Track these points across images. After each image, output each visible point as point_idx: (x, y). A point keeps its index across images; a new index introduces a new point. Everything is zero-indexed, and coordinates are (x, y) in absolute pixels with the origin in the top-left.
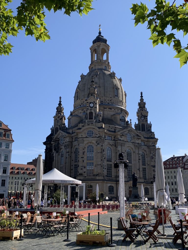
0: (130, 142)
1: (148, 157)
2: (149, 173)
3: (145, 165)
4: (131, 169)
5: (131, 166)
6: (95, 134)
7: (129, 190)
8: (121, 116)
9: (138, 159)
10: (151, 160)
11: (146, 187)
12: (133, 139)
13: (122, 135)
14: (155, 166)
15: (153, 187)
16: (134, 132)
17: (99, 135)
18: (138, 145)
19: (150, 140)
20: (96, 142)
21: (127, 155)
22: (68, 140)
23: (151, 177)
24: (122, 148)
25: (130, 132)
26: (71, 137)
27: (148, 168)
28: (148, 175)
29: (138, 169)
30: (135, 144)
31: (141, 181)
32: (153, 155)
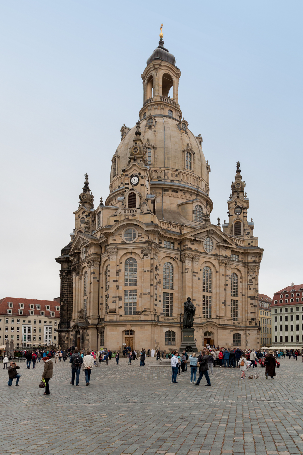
0: (211, 253)
1: (244, 282)
2: (244, 310)
3: (237, 296)
4: (210, 301)
5: (210, 297)
6: (139, 236)
7: (205, 339)
8: (195, 204)
9: (225, 285)
10: (249, 287)
11: (236, 333)
12: (216, 248)
13: (194, 240)
14: (255, 297)
15: (249, 334)
16: (219, 235)
17: (147, 239)
18: (225, 259)
19: (249, 252)
20: (142, 251)
21: (202, 278)
22: (92, 250)
23: (247, 315)
24: (194, 265)
25: (210, 235)
26: (98, 244)
27: (242, 300)
28: (242, 313)
29: (224, 301)
30: (219, 257)
31: (227, 322)
32: (252, 278)
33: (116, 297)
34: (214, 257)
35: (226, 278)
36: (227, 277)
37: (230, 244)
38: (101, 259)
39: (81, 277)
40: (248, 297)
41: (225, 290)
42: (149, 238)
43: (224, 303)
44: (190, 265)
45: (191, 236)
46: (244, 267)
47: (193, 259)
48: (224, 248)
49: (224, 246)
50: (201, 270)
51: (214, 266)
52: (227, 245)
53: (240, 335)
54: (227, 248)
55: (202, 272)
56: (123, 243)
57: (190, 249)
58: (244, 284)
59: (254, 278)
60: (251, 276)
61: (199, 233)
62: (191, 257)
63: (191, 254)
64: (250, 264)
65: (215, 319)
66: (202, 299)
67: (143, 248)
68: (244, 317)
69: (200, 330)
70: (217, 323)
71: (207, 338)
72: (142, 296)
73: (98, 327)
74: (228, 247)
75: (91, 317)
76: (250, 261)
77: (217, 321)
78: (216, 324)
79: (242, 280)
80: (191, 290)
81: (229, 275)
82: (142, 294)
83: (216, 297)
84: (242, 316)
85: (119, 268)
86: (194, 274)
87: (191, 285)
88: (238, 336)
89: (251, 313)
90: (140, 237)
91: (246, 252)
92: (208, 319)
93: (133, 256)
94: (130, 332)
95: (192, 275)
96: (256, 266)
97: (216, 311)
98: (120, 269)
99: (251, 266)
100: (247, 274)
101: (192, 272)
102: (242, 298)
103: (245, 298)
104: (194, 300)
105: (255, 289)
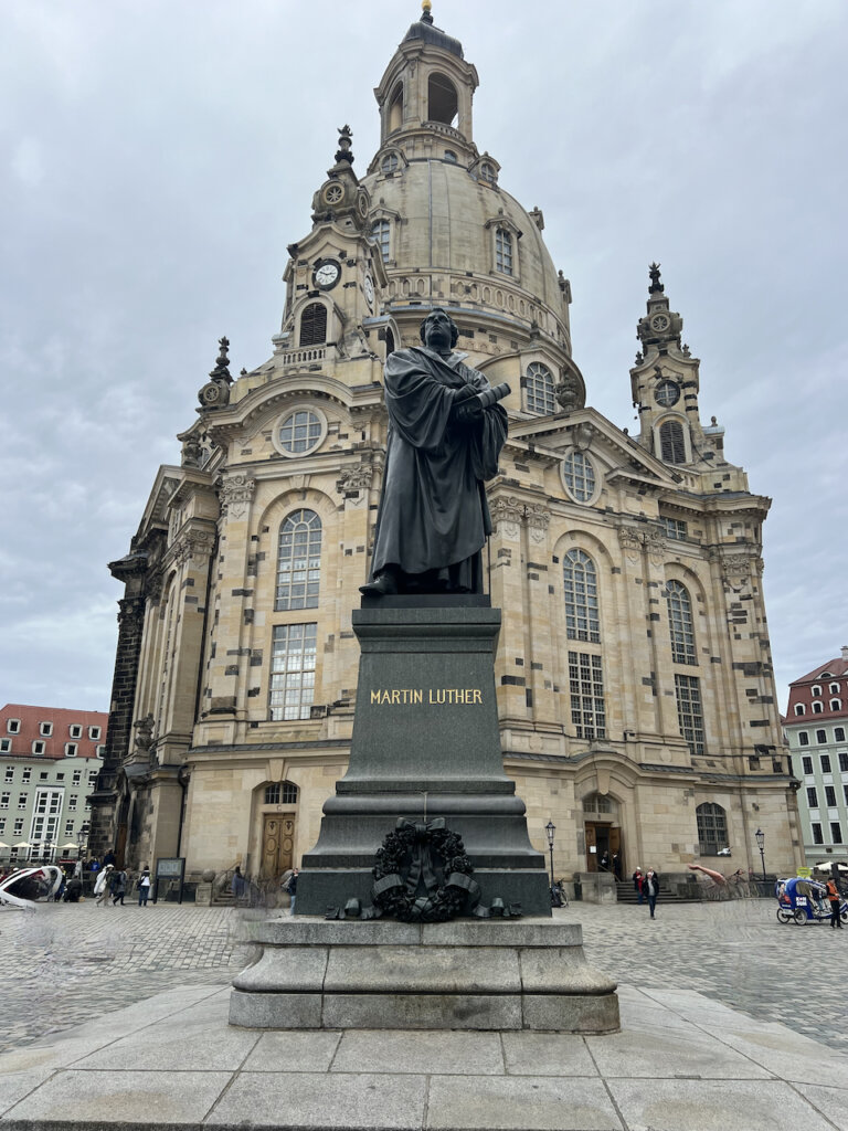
0: (589, 504)
1: (711, 612)
2: (723, 714)
3: (693, 662)
4: (598, 676)
5: (597, 658)
6: (329, 433)
7: (587, 823)
8: (527, 361)
9: (647, 617)
10: (731, 629)
11: (706, 804)
12: (607, 487)
13: (526, 452)
14: (759, 664)
15: (754, 805)
16: (613, 443)
17: (357, 438)
18: (639, 528)
19: (720, 507)
20: (338, 483)
21: (563, 587)
22: (190, 510)
23: (736, 734)
24: (531, 541)
25: (583, 445)
26: (211, 487)
27: (714, 677)
28: (719, 727)
30: (620, 519)
31: (666, 757)
32: (741, 599)
33: (240, 653)
34: (600, 517)
35: (649, 593)
36: (652, 588)
37: (655, 476)
38: (217, 538)
39: (164, 608)
40: (734, 666)
41: (650, 634)
42: (364, 437)
43: (652, 681)
44: (517, 538)
45: (518, 438)
46: (706, 563)
47: (524, 518)
48: (635, 490)
49: (634, 483)
50: (556, 560)
51: (602, 549)
52: (642, 479)
53: (720, 810)
54: (644, 489)
55: (560, 567)
56: (276, 459)
57: (515, 484)
58: (712, 620)
59: (749, 597)
60: (736, 591)
61: (543, 434)
62: (518, 512)
63: (519, 503)
64: (726, 552)
65: (622, 745)
66: (566, 665)
67: (343, 471)
68: (726, 741)
69: (565, 786)
70: (632, 756)
71: (596, 819)
72: (336, 645)
73: (185, 775)
74: (649, 484)
75: (165, 740)
76: (725, 541)
77: (635, 753)
78: (627, 764)
79: (706, 607)
80: (525, 628)
81: (661, 583)
82: (337, 637)
83: (620, 661)
84: (720, 736)
85: (259, 546)
86: (532, 571)
87: (520, 609)
88: (714, 815)
89: (754, 724)
90: (335, 437)
91: (711, 508)
92: (593, 744)
93: (309, 503)
94: (285, 791)
95: (525, 576)
96: (751, 556)
97: (620, 715)
98: (262, 550)
99: (735, 555)
100: (718, 583)
101: (525, 562)
102: (713, 670)
103: (723, 670)
104: (533, 666)
105: (757, 638)
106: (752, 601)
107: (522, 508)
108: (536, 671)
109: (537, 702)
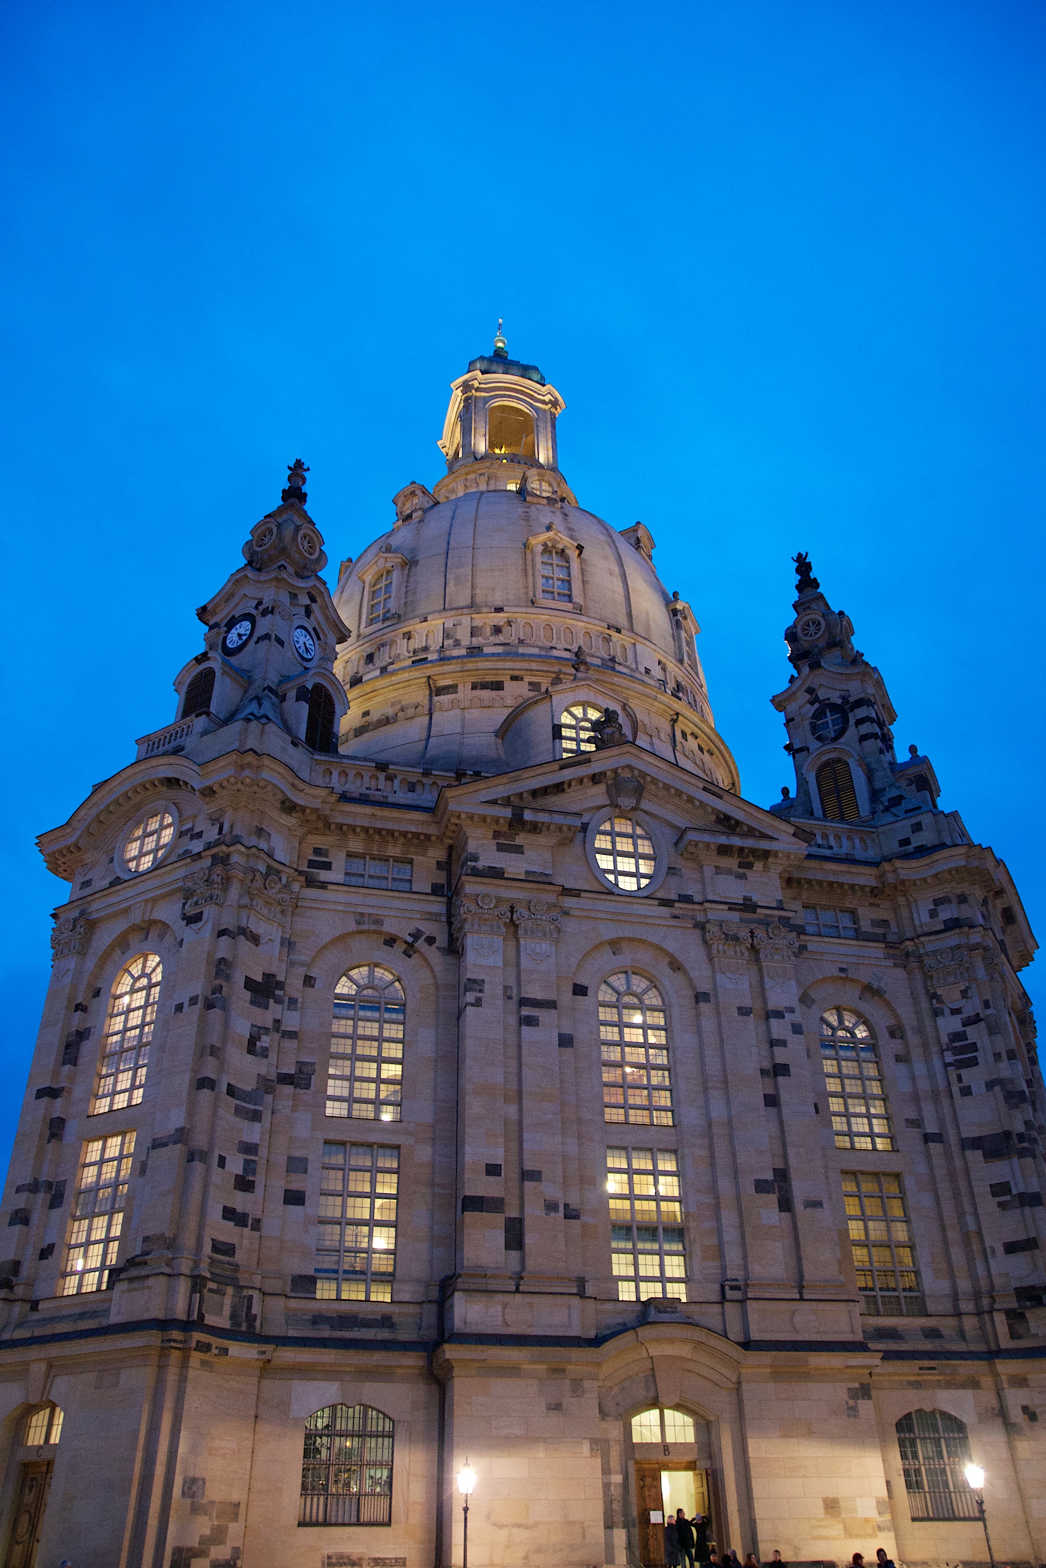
0: (643, 893)
2: (953, 1234)
6: (180, 834)
9: (763, 1072)
10: (953, 1078)
11: (917, 1412)
12: (679, 864)
13: (510, 822)
14: (1007, 1134)
15: (1025, 1409)
16: (678, 793)
17: (212, 834)
18: (741, 921)
20: (181, 905)
21: (594, 1036)
23: (981, 1271)
24: (525, 958)
25: (626, 803)
27: (932, 1170)
28: (949, 1262)
29: (770, 1176)
30: (705, 911)
31: (807, 1324)
32: (964, 1026)
34: (665, 911)
35: (769, 1030)
36: (774, 1021)
37: (764, 836)
40: (967, 1145)
41: (772, 1101)
42: (221, 830)
43: (777, 1185)
44: (497, 960)
45: (494, 802)
46: (900, 973)
47: (513, 925)
48: (732, 863)
49: (724, 850)
50: (581, 990)
51: (676, 966)
54: (746, 859)
55: (590, 1001)
56: (113, 885)
57: (496, 874)
58: (919, 1068)
59: (976, 1020)
60: (955, 1012)
61: (545, 791)
62: (499, 918)
63: (499, 900)
64: (929, 947)
65: (717, 1308)
68: (964, 1285)
74: (753, 851)
76: (926, 929)
77: (734, 1321)
78: (713, 1344)
79: (907, 1045)
80: (512, 1110)
81: (791, 1010)
83: (712, 1156)
84: (952, 1277)
86: (526, 1011)
87: (500, 1078)
89: (1011, 1248)
90: (187, 838)
91: (890, 879)
95: (513, 1021)
96: (972, 948)
97: (716, 1252)
99: (945, 950)
100: (924, 1004)
101: (515, 998)
102: (929, 1156)
103: (948, 1155)
104: (526, 1175)
105: (997, 1089)
106: (982, 1024)
107: (504, 908)
108: (528, 1185)
109: (529, 1239)
